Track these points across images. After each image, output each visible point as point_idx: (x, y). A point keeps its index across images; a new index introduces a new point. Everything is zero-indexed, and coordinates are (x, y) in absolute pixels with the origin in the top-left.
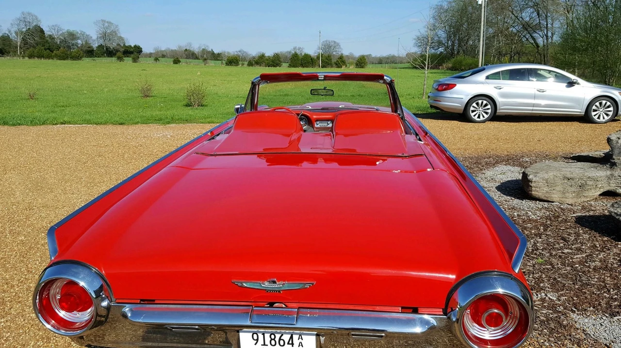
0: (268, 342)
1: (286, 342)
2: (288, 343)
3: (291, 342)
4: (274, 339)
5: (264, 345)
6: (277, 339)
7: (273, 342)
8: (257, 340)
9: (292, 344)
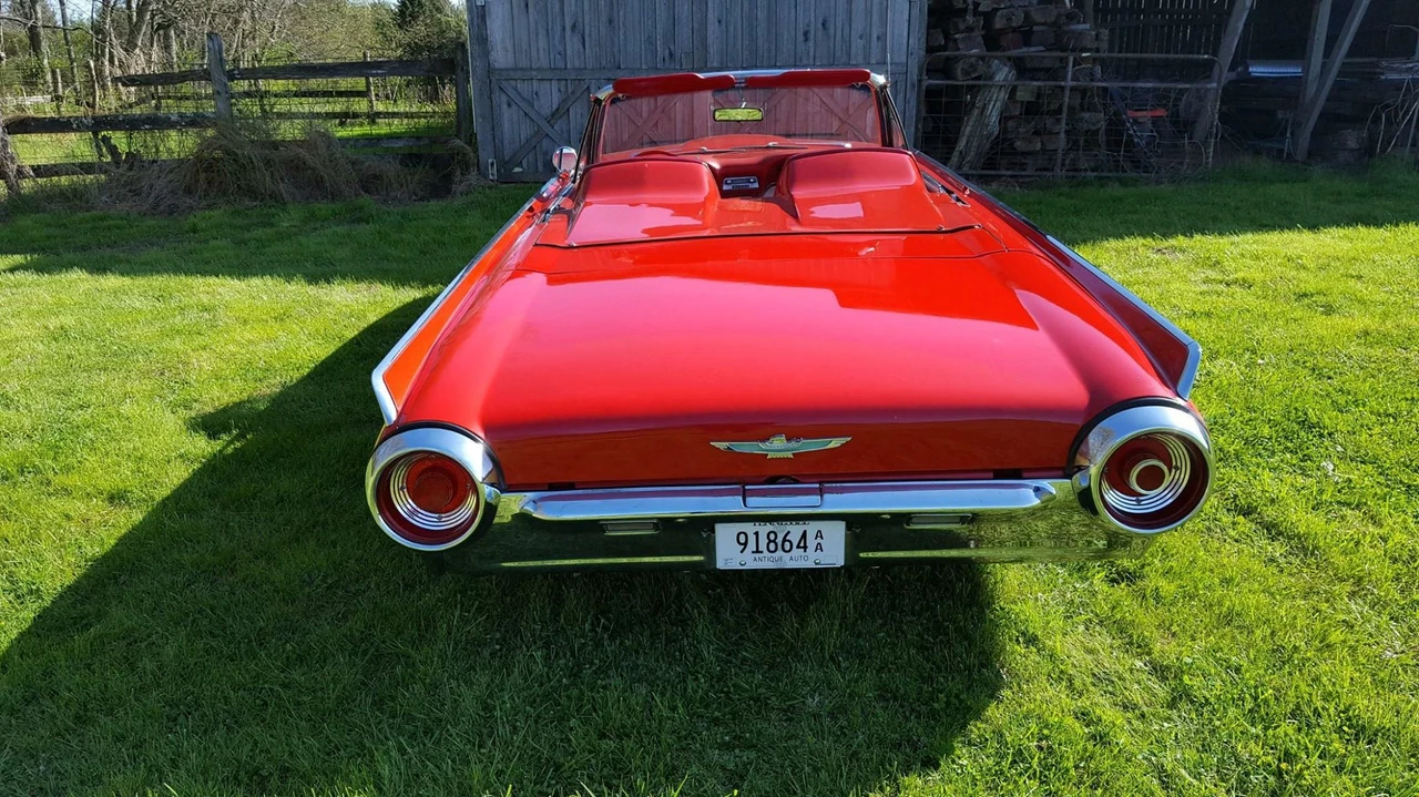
0: (763, 547)
1: (795, 545)
2: (798, 547)
3: (802, 545)
4: (774, 541)
5: (757, 551)
6: (779, 540)
7: (772, 547)
8: (745, 544)
9: (805, 548)
